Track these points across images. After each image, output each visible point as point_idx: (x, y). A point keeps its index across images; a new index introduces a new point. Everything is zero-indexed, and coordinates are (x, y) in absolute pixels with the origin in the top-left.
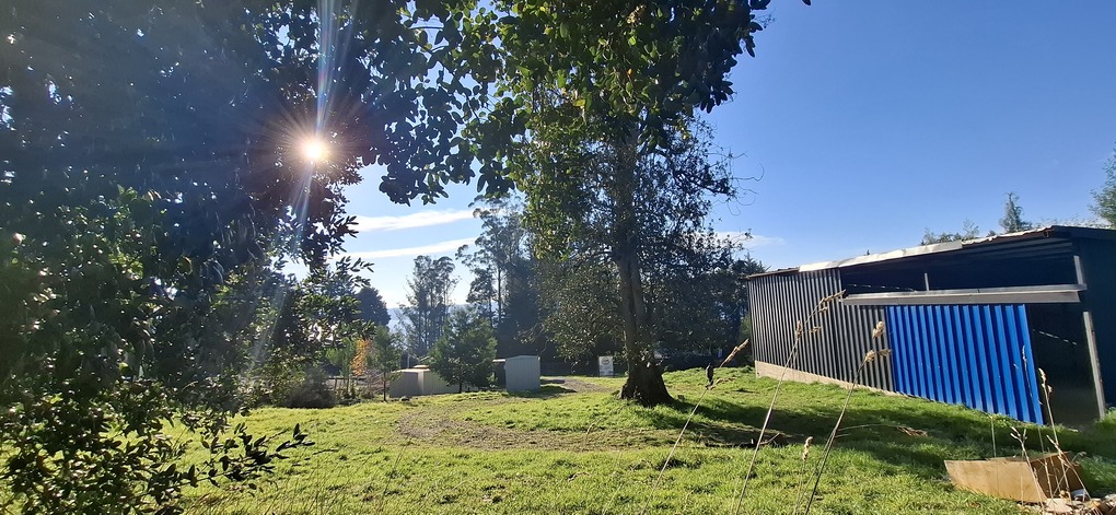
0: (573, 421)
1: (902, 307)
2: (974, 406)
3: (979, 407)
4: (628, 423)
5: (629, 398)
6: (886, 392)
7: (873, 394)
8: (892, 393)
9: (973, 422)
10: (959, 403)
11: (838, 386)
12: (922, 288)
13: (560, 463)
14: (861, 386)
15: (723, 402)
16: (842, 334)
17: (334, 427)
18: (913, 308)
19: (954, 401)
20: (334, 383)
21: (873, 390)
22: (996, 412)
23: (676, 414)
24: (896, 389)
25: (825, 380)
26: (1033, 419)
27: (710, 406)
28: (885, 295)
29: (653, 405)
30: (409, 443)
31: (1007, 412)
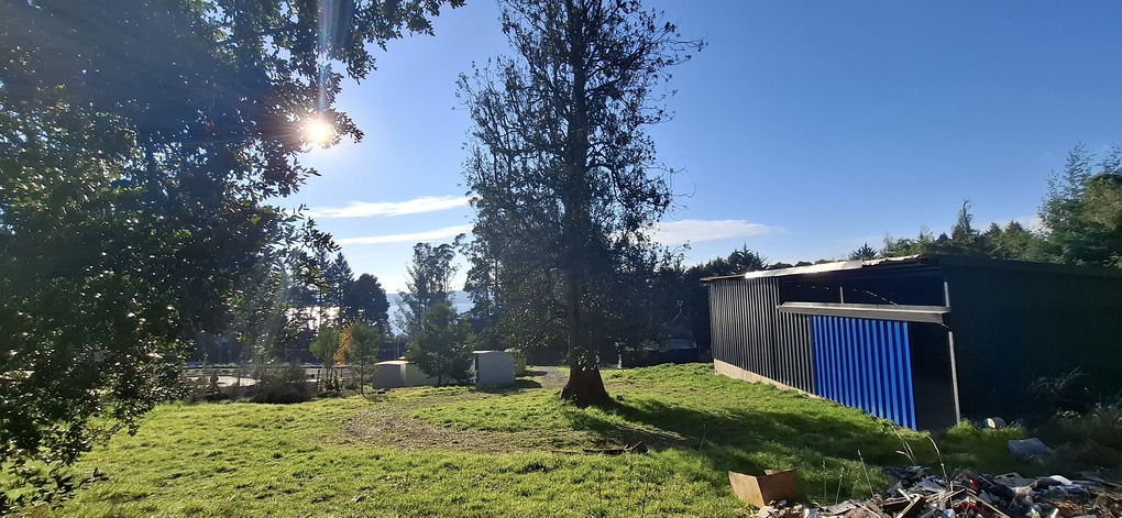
0: (506, 421)
1: (822, 317)
2: (870, 411)
3: (874, 414)
4: (551, 424)
5: (567, 399)
6: (809, 394)
7: (799, 397)
8: (813, 396)
9: (855, 427)
10: (860, 407)
11: (774, 387)
12: (837, 301)
13: (446, 465)
14: (792, 388)
15: (657, 403)
16: (779, 338)
17: (292, 424)
18: (830, 318)
19: (857, 405)
20: (314, 374)
21: (800, 392)
22: (885, 417)
23: (602, 416)
24: (817, 394)
25: (766, 381)
26: (910, 426)
27: (639, 407)
28: (810, 305)
29: (584, 407)
30: (347, 442)
31: (893, 418)
